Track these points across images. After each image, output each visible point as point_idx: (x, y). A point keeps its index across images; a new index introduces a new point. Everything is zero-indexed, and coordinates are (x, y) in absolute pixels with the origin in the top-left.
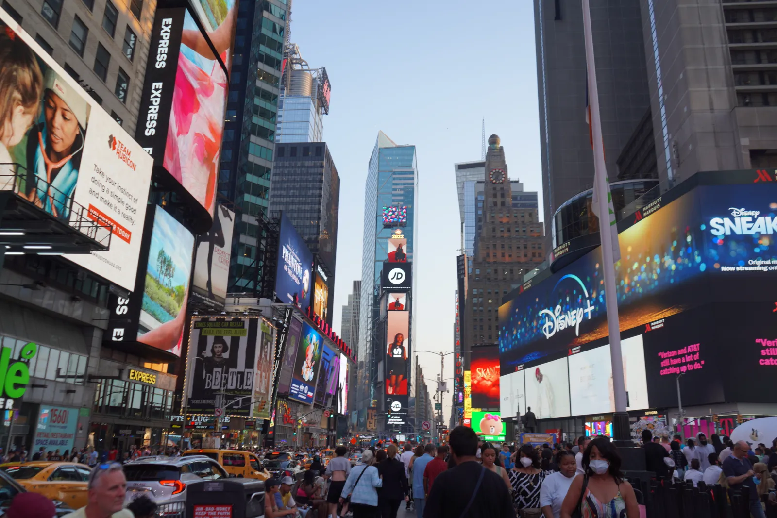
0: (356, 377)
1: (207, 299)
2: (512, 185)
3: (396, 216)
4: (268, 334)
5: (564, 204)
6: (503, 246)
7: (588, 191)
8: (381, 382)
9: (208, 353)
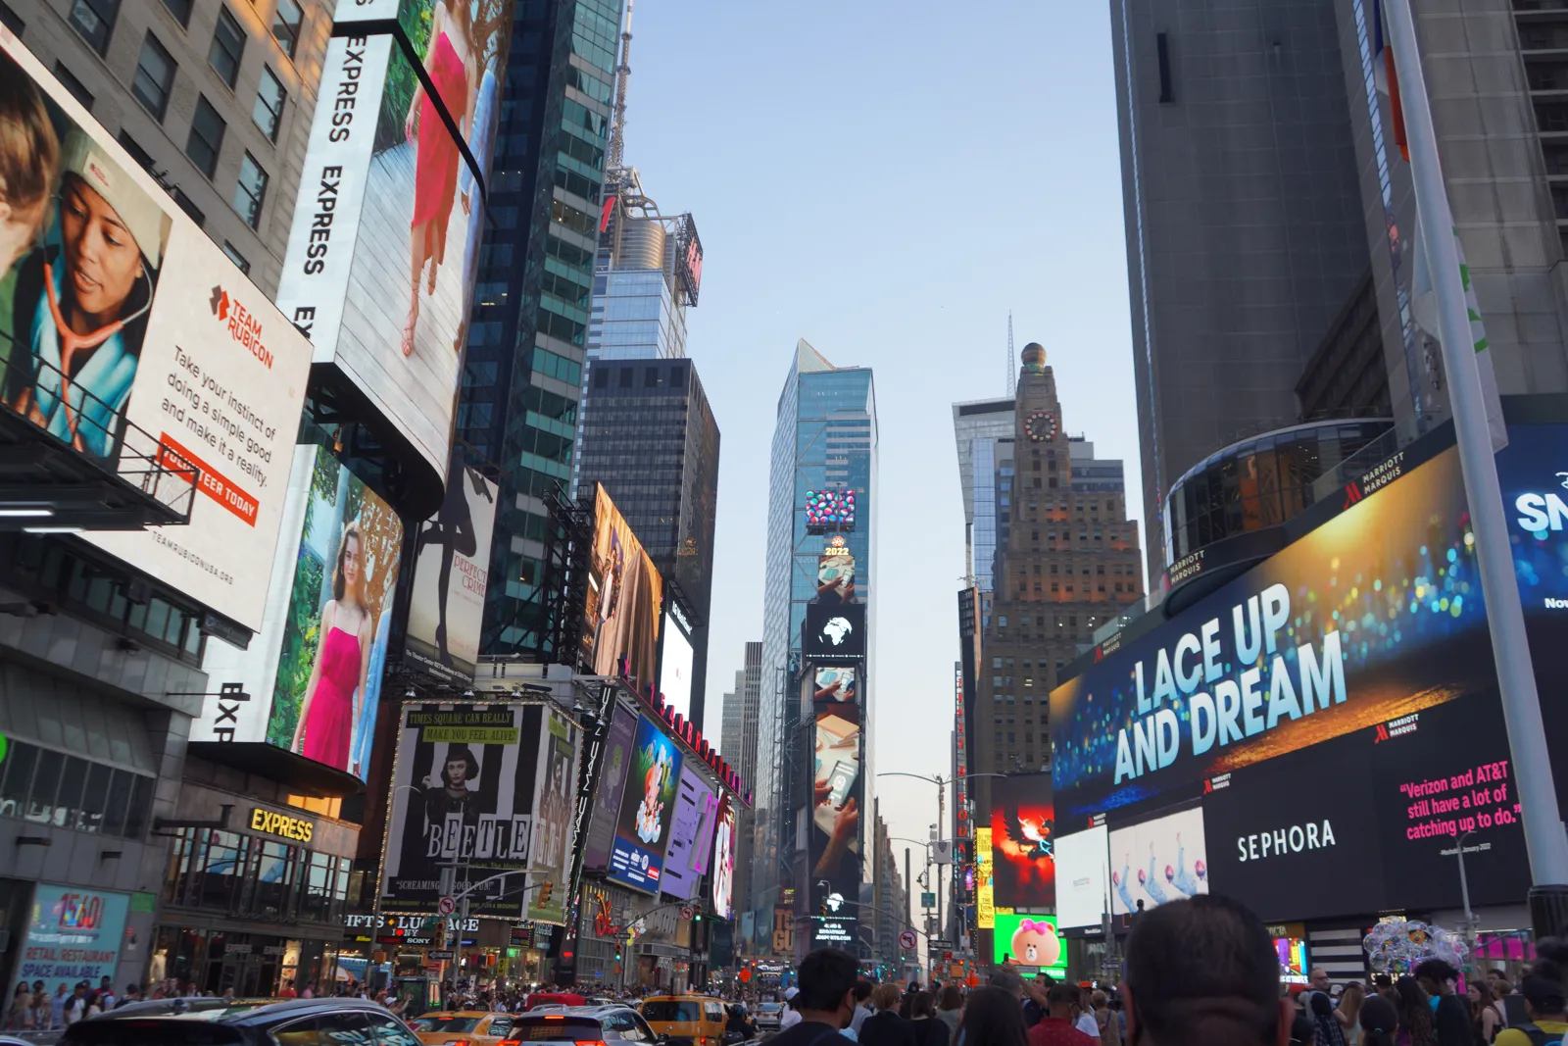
0: (752, 840)
1: (437, 664)
2: (1072, 446)
3: (834, 509)
4: (565, 741)
5: (1190, 472)
6: (1054, 570)
7: (1238, 444)
8: (803, 851)
9: (435, 780)
